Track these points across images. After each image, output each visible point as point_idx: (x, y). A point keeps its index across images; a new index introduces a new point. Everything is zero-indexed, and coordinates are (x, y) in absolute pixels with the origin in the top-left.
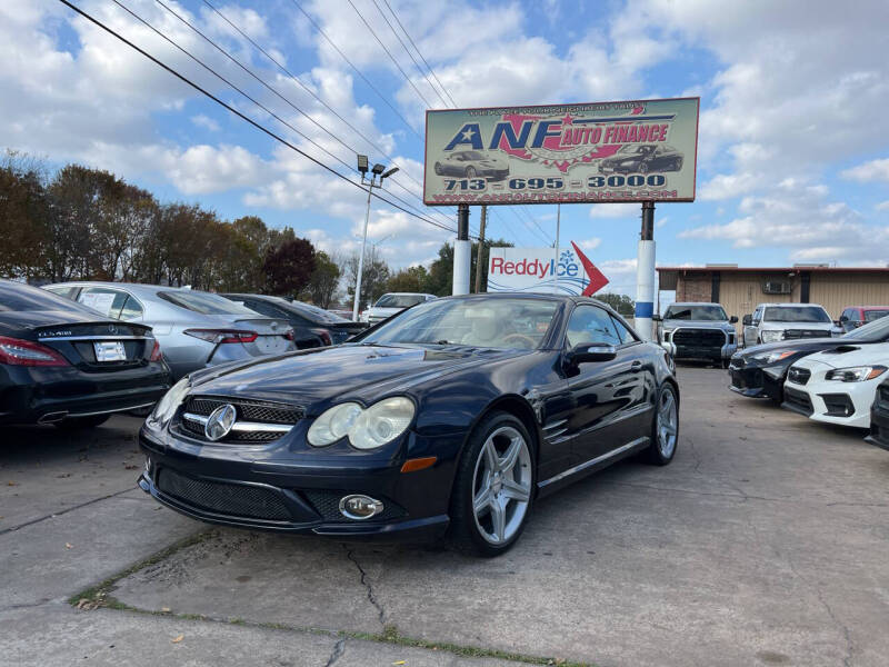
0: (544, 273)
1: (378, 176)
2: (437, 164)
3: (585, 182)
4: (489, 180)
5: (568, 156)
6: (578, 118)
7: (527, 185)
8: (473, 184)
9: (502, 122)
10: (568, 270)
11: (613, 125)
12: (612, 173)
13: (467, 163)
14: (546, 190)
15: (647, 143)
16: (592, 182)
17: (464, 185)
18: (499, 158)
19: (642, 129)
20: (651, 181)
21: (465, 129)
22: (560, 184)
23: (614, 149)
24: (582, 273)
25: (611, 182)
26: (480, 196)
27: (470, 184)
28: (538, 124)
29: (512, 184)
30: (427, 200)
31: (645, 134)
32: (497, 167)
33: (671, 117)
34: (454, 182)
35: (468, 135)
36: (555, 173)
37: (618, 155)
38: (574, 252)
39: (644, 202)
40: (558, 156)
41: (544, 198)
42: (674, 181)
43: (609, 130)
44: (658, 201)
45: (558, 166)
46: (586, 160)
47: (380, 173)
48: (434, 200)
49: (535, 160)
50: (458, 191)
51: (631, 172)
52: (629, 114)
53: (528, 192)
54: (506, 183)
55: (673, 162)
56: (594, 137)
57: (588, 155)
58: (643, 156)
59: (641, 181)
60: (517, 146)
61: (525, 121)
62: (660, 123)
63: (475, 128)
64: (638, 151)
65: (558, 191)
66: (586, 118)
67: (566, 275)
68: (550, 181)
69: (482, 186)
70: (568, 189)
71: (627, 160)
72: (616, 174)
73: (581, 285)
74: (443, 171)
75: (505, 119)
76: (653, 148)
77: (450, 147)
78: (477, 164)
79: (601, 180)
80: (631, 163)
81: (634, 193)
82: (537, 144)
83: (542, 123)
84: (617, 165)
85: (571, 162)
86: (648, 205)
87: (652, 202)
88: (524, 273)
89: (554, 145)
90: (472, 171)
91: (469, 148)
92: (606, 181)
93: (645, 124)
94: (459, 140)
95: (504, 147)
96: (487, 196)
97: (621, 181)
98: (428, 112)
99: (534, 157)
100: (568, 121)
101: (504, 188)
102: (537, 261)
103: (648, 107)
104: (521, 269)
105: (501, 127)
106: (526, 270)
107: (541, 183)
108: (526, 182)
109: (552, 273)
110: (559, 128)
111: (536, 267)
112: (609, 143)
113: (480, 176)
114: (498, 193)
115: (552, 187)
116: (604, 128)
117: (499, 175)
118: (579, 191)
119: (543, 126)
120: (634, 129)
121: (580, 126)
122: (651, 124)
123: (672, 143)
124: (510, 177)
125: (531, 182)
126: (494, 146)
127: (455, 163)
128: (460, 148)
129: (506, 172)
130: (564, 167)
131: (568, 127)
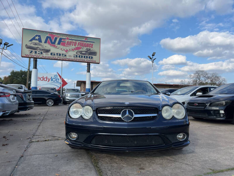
0: (49, 81)
1: (6, 46)
2: (26, 45)
3: (73, 56)
4: (44, 52)
5: (68, 48)
6: (70, 38)
7: (56, 55)
8: (39, 53)
9: (48, 36)
10: (56, 80)
11: (80, 42)
12: (79, 54)
13: (37, 46)
14: (61, 57)
15: (88, 48)
16: (74, 56)
17: (36, 52)
18: (47, 46)
19: (87, 44)
20: (89, 57)
21: (36, 36)
22: (65, 56)
23: (80, 48)
24: (60, 81)
25: (79, 56)
26: (41, 56)
27: (37, 52)
28: (59, 38)
29: (51, 54)
30: (22, 55)
31: (88, 45)
32: (47, 48)
33: (94, 42)
34: (32, 51)
35: (37, 38)
36: (64, 52)
37: (81, 50)
38: (58, 75)
39: (88, 63)
40: (65, 48)
41: (61, 59)
42: (95, 58)
43: (79, 43)
44: (91, 63)
45: (65, 50)
46: (72, 50)
47: (7, 45)
48: (25, 56)
49: (58, 48)
50: (33, 54)
51: (84, 55)
52: (84, 40)
53: (56, 57)
54: (49, 53)
55: (94, 53)
56: (75, 44)
57: (73, 49)
58: (88, 51)
59: (87, 57)
60: (53, 44)
61: (55, 37)
62: (91, 43)
63: (39, 36)
64: (86, 50)
65: (65, 57)
66: (72, 39)
67: (56, 81)
68: (63, 54)
69: (41, 53)
70: (68, 57)
71: (84, 51)
72: (81, 55)
73: (60, 84)
74: (28, 47)
75: (49, 35)
76: (90, 49)
77: (31, 40)
78: (40, 47)
79: (77, 56)
80: (84, 52)
81: (85, 60)
82: (59, 44)
83: (60, 38)
84: (81, 52)
85: (68, 50)
86: (89, 63)
87: (90, 63)
88: (43, 80)
89: (64, 44)
90: (39, 49)
91: (37, 42)
92: (78, 56)
93: (88, 43)
94: (34, 39)
95: (49, 43)
96: (43, 56)
97: (82, 57)
98: (23, 29)
99: (58, 47)
100: (68, 39)
101: (49, 55)
102: (47, 77)
103: (89, 38)
104: (42, 79)
105: (47, 37)
106: (43, 79)
107: (60, 55)
108: (56, 54)
109: (51, 81)
110: (65, 40)
111: (47, 79)
112: (79, 46)
113: (41, 50)
114: (47, 56)
115: (63, 56)
116: (77, 42)
117: (47, 51)
118: (71, 58)
119: (61, 39)
120: (85, 44)
121: (71, 41)
122: (89, 43)
123: (94, 49)
124: (51, 52)
125: (57, 54)
126: (45, 42)
127: (32, 45)
128: (34, 41)
129: (50, 50)
130: (67, 51)
131: (67, 40)
